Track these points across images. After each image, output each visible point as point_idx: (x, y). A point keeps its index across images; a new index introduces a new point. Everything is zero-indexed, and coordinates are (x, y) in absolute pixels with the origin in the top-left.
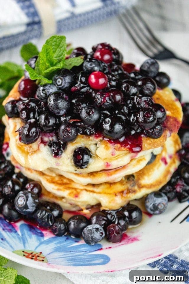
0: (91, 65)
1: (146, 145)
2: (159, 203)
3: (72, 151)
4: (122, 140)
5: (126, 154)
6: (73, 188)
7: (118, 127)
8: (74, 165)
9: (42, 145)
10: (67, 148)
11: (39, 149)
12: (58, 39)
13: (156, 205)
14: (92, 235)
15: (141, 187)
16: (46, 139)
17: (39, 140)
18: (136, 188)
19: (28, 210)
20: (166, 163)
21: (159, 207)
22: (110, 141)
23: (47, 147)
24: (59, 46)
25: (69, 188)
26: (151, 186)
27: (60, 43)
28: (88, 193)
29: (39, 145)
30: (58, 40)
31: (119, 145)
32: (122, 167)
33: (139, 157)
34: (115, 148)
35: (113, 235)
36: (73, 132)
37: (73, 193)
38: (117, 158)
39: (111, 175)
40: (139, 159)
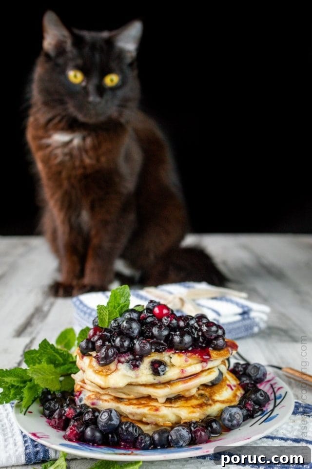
0: (153, 304)
1: (213, 355)
2: (235, 412)
3: (149, 363)
4: (190, 349)
5: (197, 363)
6: (152, 406)
7: (187, 339)
8: (152, 374)
9: (120, 364)
10: (143, 361)
11: (117, 368)
12: (121, 289)
13: (233, 414)
14: (180, 433)
15: (215, 402)
16: (123, 359)
17: (116, 361)
18: (210, 402)
19: (112, 422)
20: (232, 389)
21: (236, 416)
22: (181, 352)
23: (125, 364)
24: (123, 294)
25: (148, 406)
26: (223, 402)
27: (123, 292)
28: (167, 408)
29: (117, 365)
31: (190, 354)
32: (195, 375)
33: (209, 369)
34: (187, 356)
35: (199, 434)
36: (148, 345)
37: (152, 408)
38: (190, 365)
39: (187, 382)
40: (209, 371)
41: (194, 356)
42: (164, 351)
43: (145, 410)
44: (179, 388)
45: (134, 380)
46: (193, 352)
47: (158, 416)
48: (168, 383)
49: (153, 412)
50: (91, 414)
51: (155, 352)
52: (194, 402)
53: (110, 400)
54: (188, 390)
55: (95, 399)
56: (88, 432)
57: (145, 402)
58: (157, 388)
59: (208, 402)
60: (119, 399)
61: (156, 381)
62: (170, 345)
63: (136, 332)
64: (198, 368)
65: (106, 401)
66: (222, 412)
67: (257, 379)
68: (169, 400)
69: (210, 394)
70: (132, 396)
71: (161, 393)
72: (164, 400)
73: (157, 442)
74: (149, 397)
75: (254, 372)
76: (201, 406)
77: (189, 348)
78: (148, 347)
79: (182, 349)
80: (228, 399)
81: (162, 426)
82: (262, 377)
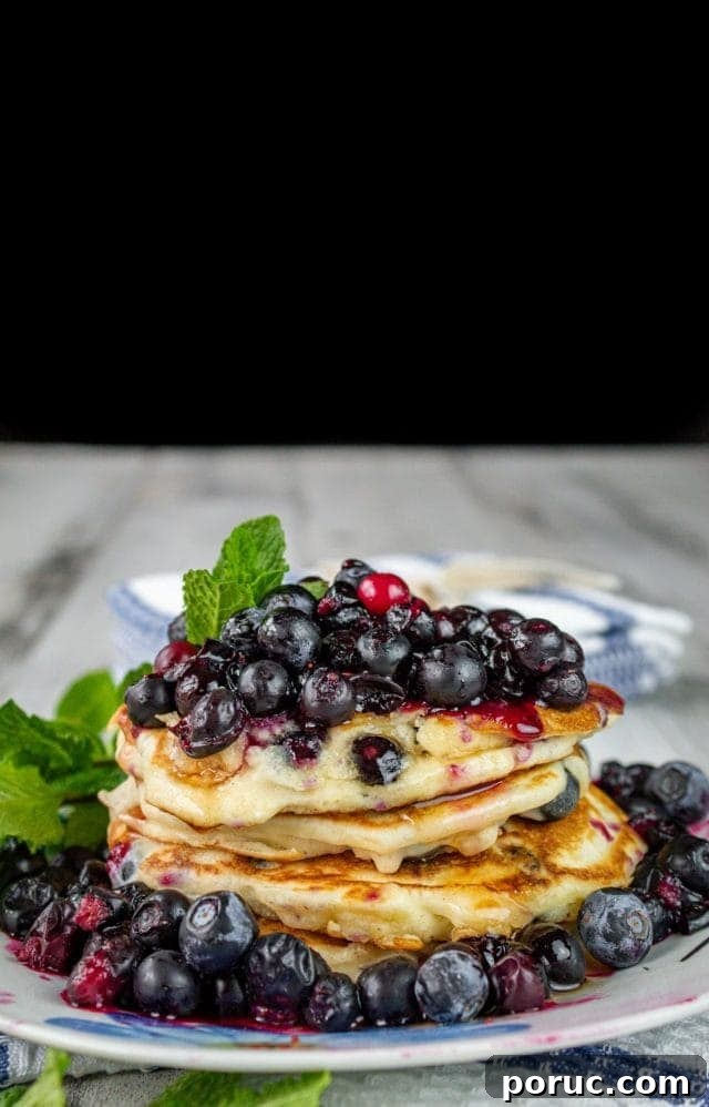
0: (356, 573)
1: (549, 722)
2: (627, 910)
3: (348, 743)
4: (476, 702)
5: (499, 746)
6: (356, 883)
7: (467, 670)
8: (358, 778)
9: (255, 751)
10: (330, 738)
11: (245, 762)
12: (256, 527)
13: (619, 915)
14: (452, 971)
15: (559, 873)
16: (263, 735)
17: (242, 739)
18: (544, 873)
19: (229, 937)
20: (608, 837)
21: (630, 922)
22: (448, 712)
23: (272, 747)
24: (262, 542)
25: (346, 883)
26: (584, 875)
27: (265, 536)
28: (405, 890)
29: (245, 753)
30: (256, 531)
31: (475, 718)
32: (493, 786)
33: (534, 768)
34: (466, 724)
35: (514, 977)
36: (345, 689)
37: (359, 890)
38: (478, 752)
39: (469, 806)
40: (536, 773)
41: (489, 724)
42: (393, 709)
43: (335, 896)
44: (442, 824)
45: (297, 800)
46: (486, 710)
47: (376, 915)
48: (410, 808)
49: (360, 904)
50: (157, 913)
51: (364, 711)
52: (492, 872)
53: (221, 868)
54: (472, 833)
55: (171, 864)
56: (149, 974)
57: (336, 872)
58: (372, 825)
59: (535, 871)
60: (249, 863)
61: (369, 803)
62: (412, 692)
63: (306, 649)
64: (500, 761)
65: (208, 868)
66: (583, 906)
67: (683, 811)
68: (413, 865)
69: (540, 847)
70: (293, 853)
71: (386, 841)
72: (394, 864)
73: (375, 1004)
74: (347, 856)
75: (671, 788)
76: (513, 884)
77: (473, 699)
78: (344, 694)
79: (450, 704)
80: (598, 868)
81: (388, 949)
82: (700, 806)
